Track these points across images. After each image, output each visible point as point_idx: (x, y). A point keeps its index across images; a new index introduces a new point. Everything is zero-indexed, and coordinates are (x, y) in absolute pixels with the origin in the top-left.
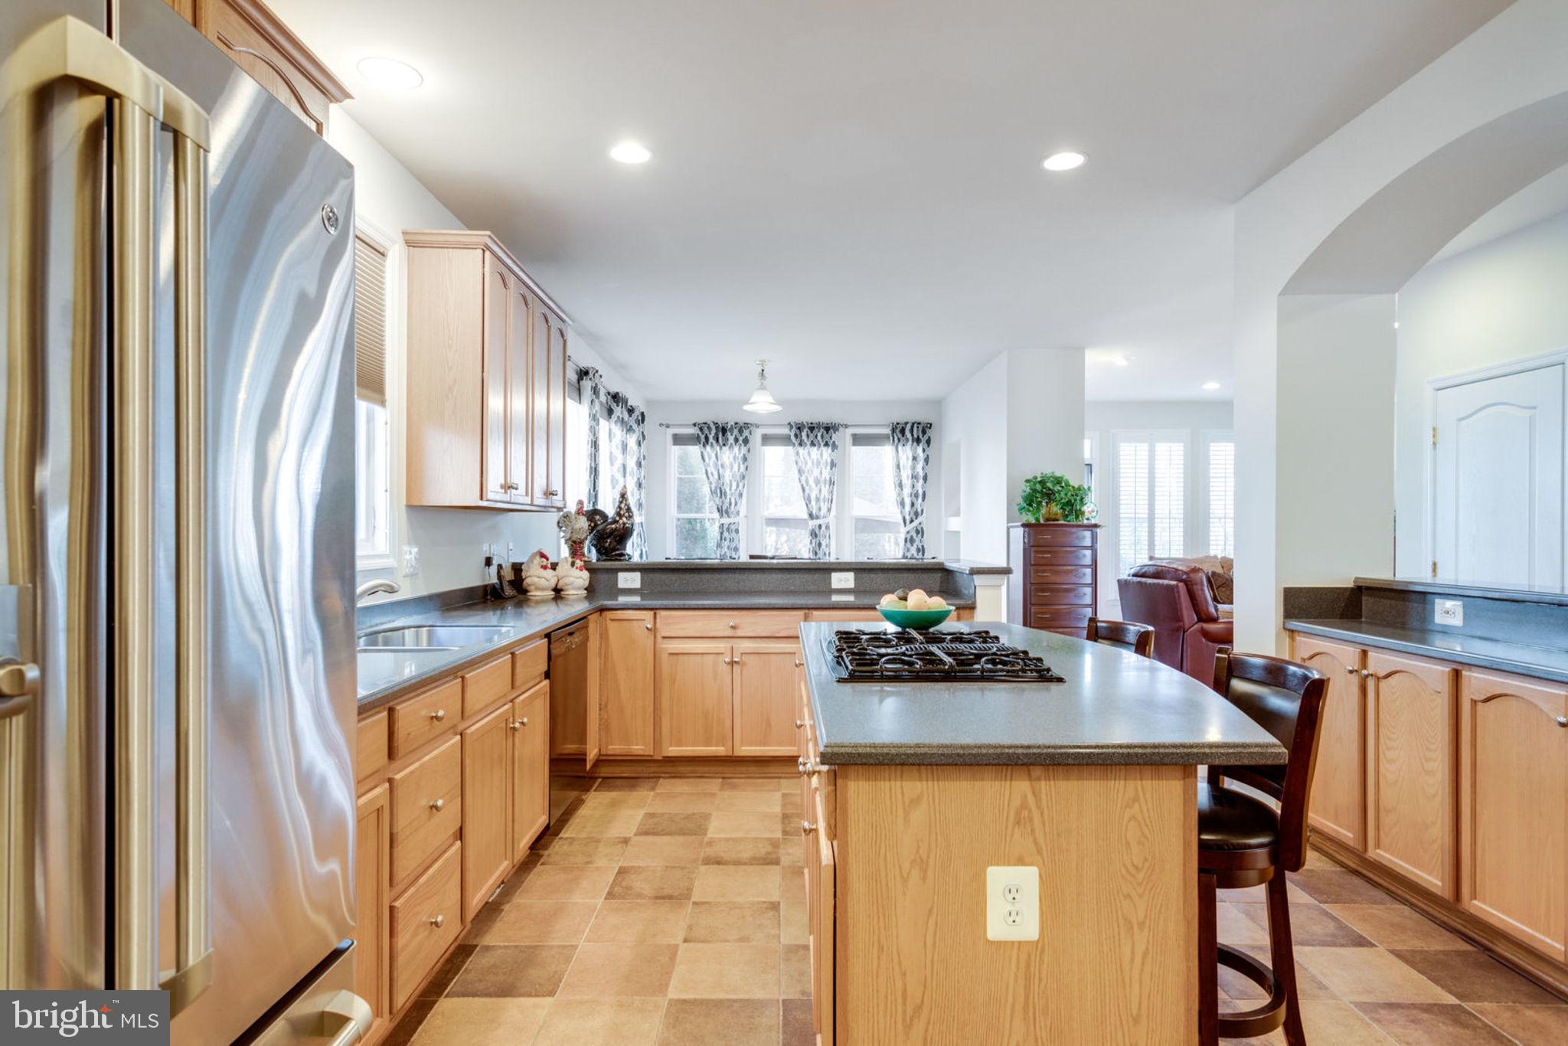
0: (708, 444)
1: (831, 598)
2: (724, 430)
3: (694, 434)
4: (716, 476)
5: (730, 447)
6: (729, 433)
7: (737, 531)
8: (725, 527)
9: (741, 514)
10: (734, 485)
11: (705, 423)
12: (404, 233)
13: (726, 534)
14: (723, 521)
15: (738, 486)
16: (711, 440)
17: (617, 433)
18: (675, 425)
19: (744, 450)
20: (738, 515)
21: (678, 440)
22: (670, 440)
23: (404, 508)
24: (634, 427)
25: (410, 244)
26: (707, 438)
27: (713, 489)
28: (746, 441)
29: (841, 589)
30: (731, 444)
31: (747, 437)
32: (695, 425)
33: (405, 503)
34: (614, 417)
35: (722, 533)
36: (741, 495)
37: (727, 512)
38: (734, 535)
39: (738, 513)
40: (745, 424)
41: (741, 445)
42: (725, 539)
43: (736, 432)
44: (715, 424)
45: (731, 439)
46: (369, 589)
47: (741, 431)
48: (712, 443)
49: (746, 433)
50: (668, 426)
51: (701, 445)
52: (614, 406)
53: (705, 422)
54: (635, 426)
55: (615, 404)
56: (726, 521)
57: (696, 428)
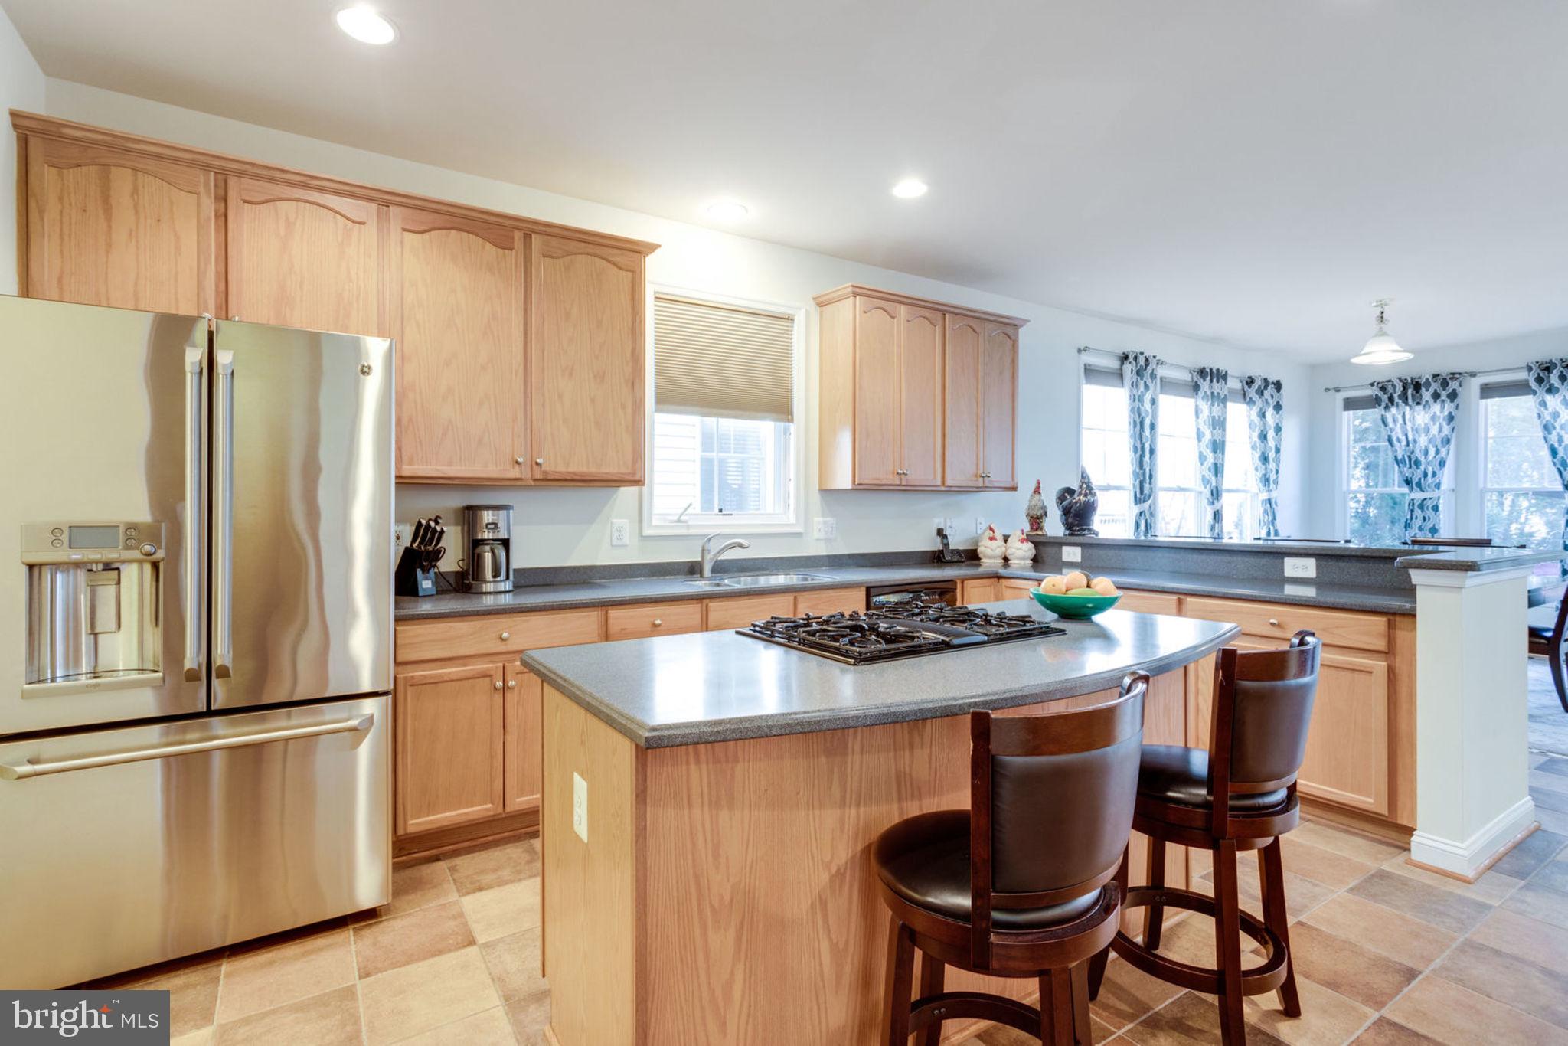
0: (1393, 404)
1: (1283, 589)
2: (1417, 386)
3: (1372, 396)
4: (1404, 443)
5: (1424, 406)
6: (1423, 389)
7: (1436, 508)
8: (1417, 503)
9: (1443, 487)
10: (1432, 452)
11: (1389, 381)
12: (814, 299)
13: (1418, 512)
14: (1413, 496)
15: (1437, 452)
16: (1396, 400)
17: (1204, 409)
18: (1347, 388)
19: (1449, 407)
20: (1439, 488)
21: (1350, 404)
22: (1340, 404)
23: (817, 491)
24: (1254, 399)
25: (821, 305)
26: (1391, 399)
27: (1400, 457)
28: (1453, 396)
29: (1301, 579)
30: (1427, 402)
31: (1454, 390)
32: (1372, 385)
33: (817, 488)
34: (1201, 393)
35: (1412, 511)
36: (1442, 463)
37: (1419, 485)
38: (1430, 513)
39: (1438, 486)
40: (1451, 374)
41: (1443, 401)
42: (1416, 518)
43: (1435, 386)
44: (1400, 379)
45: (1426, 395)
46: (732, 544)
47: (1445, 384)
48: (1397, 403)
49: (1453, 385)
50: (1337, 390)
51: (1382, 407)
52: (1200, 381)
53: (1388, 379)
54: (1256, 397)
55: (1202, 380)
56: (1418, 496)
57: (1374, 388)
